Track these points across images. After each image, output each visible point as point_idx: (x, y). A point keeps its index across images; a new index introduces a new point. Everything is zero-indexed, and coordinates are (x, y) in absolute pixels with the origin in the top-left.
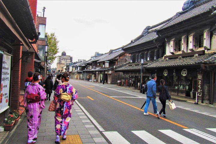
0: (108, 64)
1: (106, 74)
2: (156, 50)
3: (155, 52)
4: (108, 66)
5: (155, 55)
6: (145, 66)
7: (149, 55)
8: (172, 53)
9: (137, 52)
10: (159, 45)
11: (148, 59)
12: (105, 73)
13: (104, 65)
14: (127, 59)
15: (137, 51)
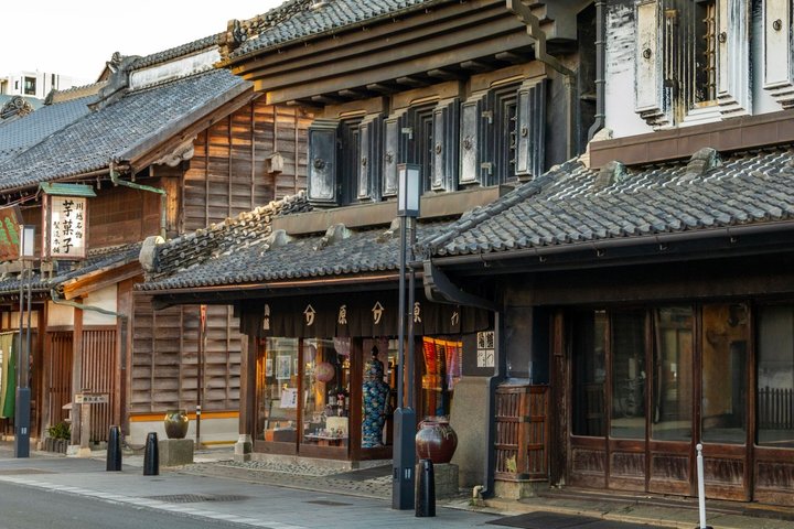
0: (77, 217)
1: (64, 336)
2: (528, 85)
3: (525, 99)
4: (78, 245)
5: (524, 125)
6: (436, 235)
7: (470, 133)
8: (650, 117)
9: (362, 94)
10: (551, 32)
11: (468, 172)
12: (42, 319)
13: (29, 235)
14: (279, 163)
15: (371, 80)
